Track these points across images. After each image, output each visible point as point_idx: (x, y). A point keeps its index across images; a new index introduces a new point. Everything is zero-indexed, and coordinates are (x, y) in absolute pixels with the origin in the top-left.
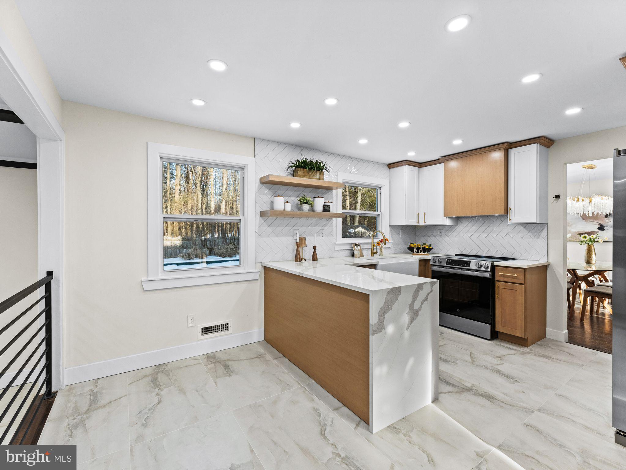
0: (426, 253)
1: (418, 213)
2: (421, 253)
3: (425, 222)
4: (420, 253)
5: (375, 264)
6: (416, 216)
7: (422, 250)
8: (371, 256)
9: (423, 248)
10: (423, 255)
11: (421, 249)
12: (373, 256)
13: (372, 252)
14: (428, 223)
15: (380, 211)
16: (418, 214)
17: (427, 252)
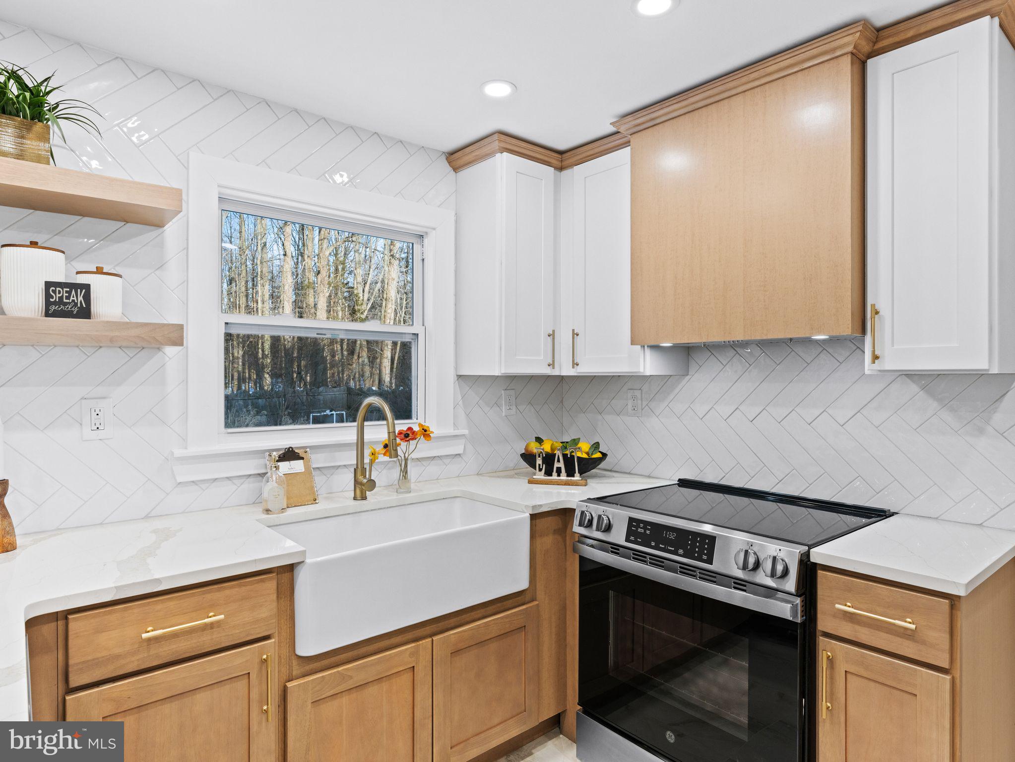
0: (577, 477)
1: (554, 331)
2: (559, 475)
3: (575, 364)
4: (554, 476)
5: (293, 564)
6: (544, 343)
7: (561, 465)
8: (355, 498)
9: (565, 456)
10: (567, 484)
11: (559, 461)
12: (364, 498)
13: (356, 482)
14: (585, 369)
15: (423, 325)
16: (552, 335)
17: (581, 473)
